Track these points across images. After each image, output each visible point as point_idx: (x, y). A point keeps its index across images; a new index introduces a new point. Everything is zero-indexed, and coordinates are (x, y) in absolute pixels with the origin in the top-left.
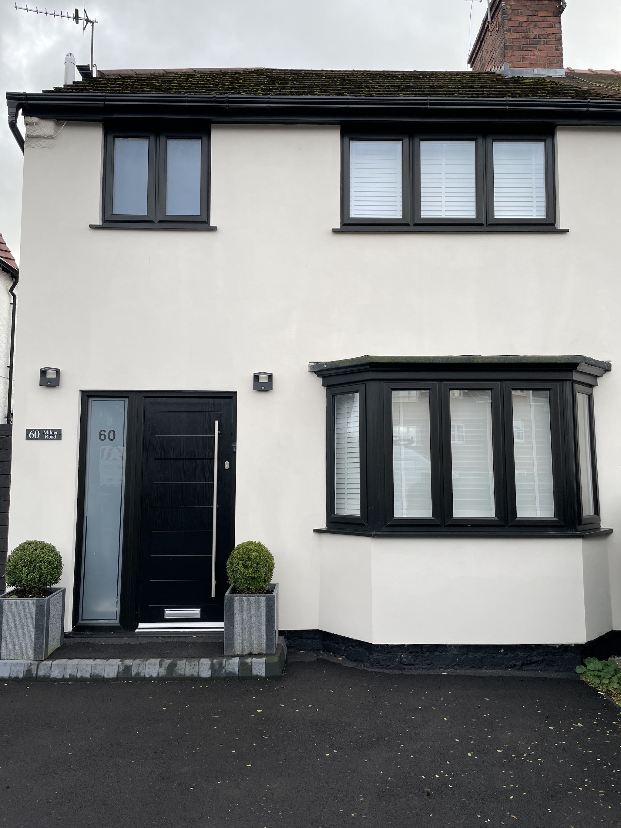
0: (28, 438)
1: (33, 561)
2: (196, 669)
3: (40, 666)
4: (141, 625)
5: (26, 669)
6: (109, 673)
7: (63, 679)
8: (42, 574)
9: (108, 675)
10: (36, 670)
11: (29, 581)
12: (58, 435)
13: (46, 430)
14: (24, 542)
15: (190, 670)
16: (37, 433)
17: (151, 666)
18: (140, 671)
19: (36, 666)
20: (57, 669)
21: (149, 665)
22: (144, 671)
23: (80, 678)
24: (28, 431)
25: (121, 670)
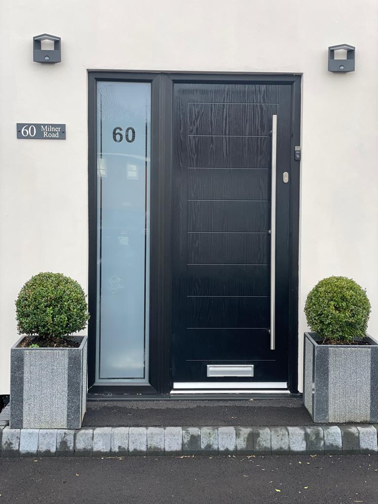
0: (19, 136)
1: (59, 299)
2: (286, 440)
3: (78, 437)
4: (177, 385)
5: (59, 440)
6: (170, 445)
7: (111, 453)
8: (71, 316)
9: (170, 447)
10: (73, 441)
11: (55, 325)
12: (60, 132)
13: (44, 125)
14: (37, 274)
15: (277, 441)
16: (32, 129)
17: (225, 436)
18: (211, 443)
19: (72, 437)
20: (101, 440)
21: (223, 435)
22: (216, 442)
23: (132, 452)
24: (20, 126)
25: (186, 441)
